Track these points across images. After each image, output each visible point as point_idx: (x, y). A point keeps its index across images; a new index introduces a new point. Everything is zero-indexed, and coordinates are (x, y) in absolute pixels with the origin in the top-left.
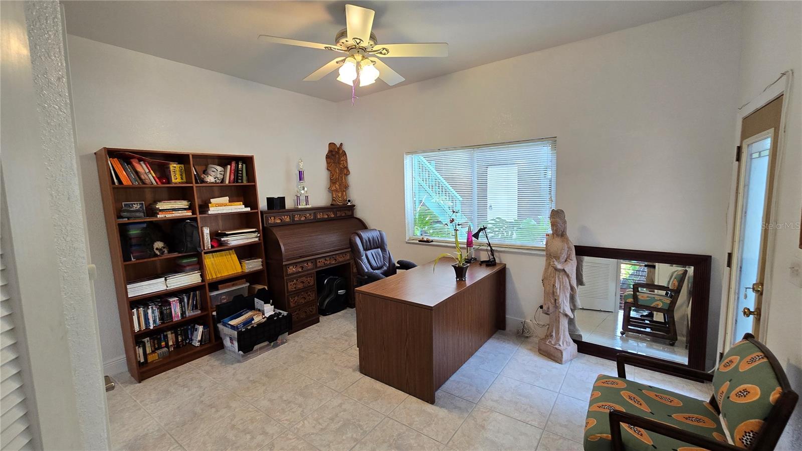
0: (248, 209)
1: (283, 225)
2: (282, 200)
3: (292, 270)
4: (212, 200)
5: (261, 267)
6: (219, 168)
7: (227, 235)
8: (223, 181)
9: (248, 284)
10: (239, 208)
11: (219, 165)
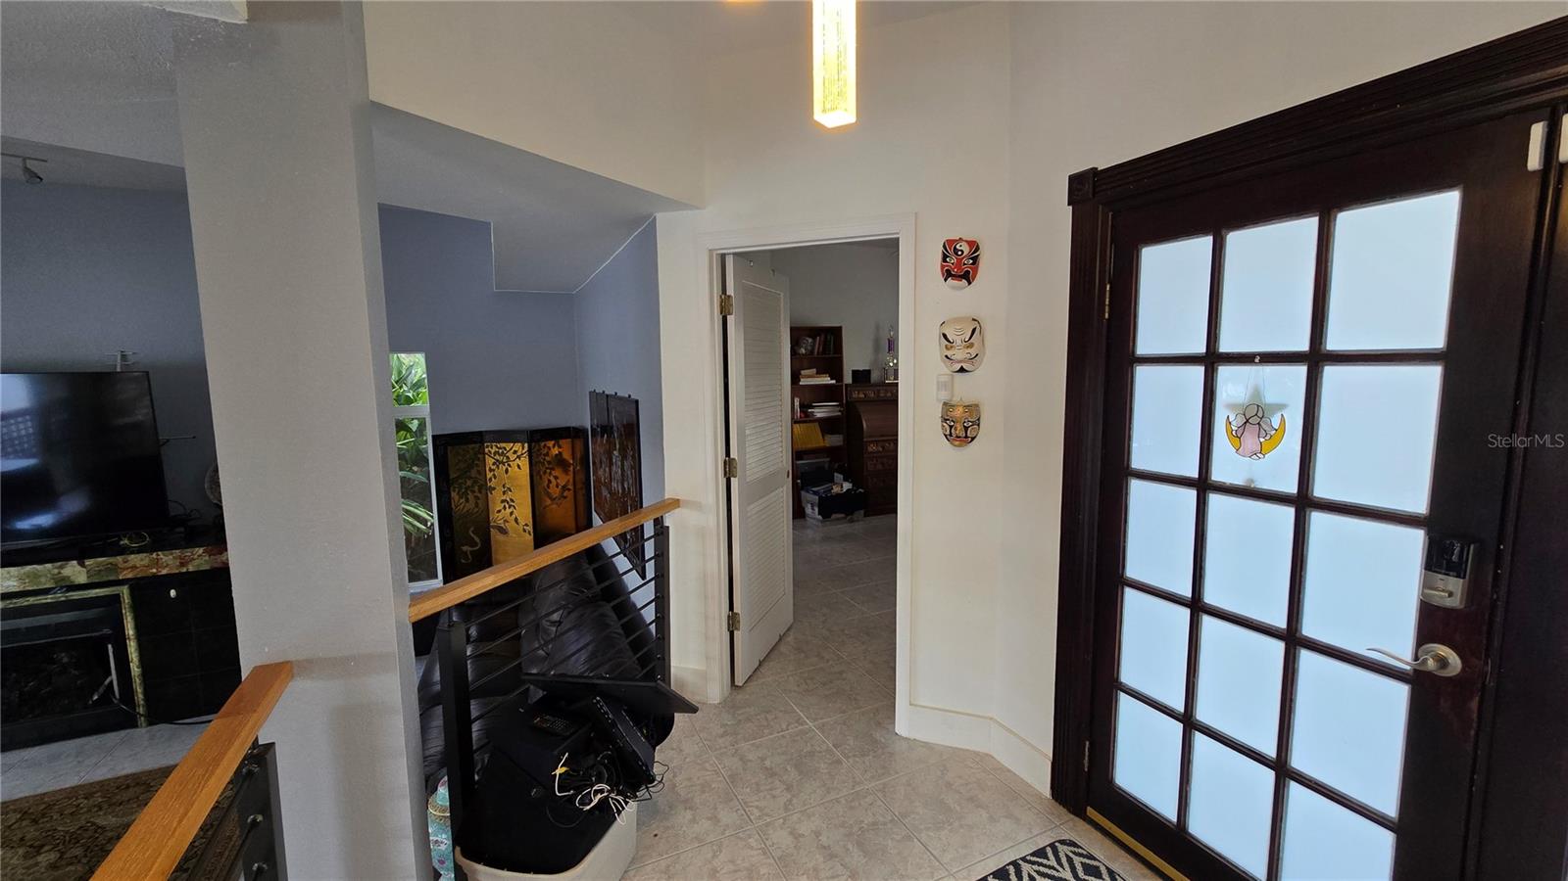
0: (834, 382)
1: (867, 401)
2: (868, 373)
3: (872, 448)
4: (803, 372)
5: (841, 443)
6: (810, 340)
7: (814, 407)
8: (812, 352)
9: (828, 459)
10: (826, 380)
11: (810, 337)
